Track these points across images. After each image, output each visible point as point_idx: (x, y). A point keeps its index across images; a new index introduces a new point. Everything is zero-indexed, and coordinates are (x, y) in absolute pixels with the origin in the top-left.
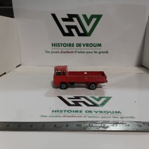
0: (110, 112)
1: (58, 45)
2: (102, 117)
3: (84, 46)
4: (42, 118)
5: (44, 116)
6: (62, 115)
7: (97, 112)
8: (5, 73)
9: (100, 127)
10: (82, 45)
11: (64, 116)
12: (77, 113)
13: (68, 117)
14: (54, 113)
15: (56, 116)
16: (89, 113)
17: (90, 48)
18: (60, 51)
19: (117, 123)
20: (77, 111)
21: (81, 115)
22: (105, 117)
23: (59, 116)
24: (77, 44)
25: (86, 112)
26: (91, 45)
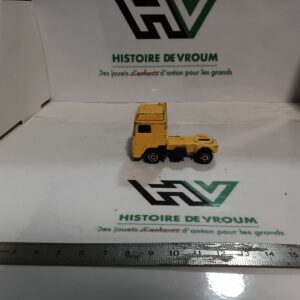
0: (235, 219)
1: (126, 58)
2: (219, 233)
3: (180, 59)
4: (102, 233)
5: (105, 230)
6: (140, 227)
7: (208, 220)
8: (21, 123)
9: (215, 257)
10: (176, 58)
11: (144, 230)
12: (169, 222)
13: (152, 230)
14: (124, 220)
15: (129, 230)
16: (193, 223)
17: (192, 63)
18: (130, 71)
19: (249, 249)
20: (168, 218)
21: (176, 228)
22: (225, 232)
23: (133, 229)
24: (165, 55)
25: (187, 220)
26: (196, 57)
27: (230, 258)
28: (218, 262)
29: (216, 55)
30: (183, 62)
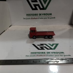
0: (59, 52)
1: (30, 15)
2: (55, 56)
3: (43, 15)
5: (28, 56)
6: (36, 55)
10: (42, 15)
11: (37, 56)
12: (43, 54)
13: (39, 56)
14: (32, 54)
15: (33, 56)
16: (49, 54)
17: (46, 16)
18: (31, 18)
19: (63, 59)
20: (43, 53)
21: (45, 55)
22: (56, 56)
23: (34, 56)
24: (39, 14)
25: (47, 53)
26: (46, 14)
27: (58, 62)
28: (56, 63)
29: (51, 14)
30: (44, 16)
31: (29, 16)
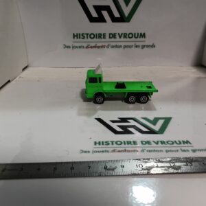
0: (175, 142)
1: (83, 36)
2: (167, 151)
3: (120, 37)
4: (84, 154)
5: (85, 152)
6: (110, 150)
7: (157, 143)
8: (9, 81)
9: (169, 167)
10: (117, 36)
11: (114, 151)
12: (130, 145)
13: (119, 151)
14: (98, 145)
15: (103, 152)
16: (147, 145)
17: (128, 39)
18: (85, 45)
19: (191, 161)
20: (129, 143)
22: (170, 151)
23: (106, 151)
24: (110, 34)
25: (142, 144)
26: (131, 36)
27: (180, 167)
28: (171, 171)
29: (144, 34)
30: (122, 39)
31: (81, 40)
